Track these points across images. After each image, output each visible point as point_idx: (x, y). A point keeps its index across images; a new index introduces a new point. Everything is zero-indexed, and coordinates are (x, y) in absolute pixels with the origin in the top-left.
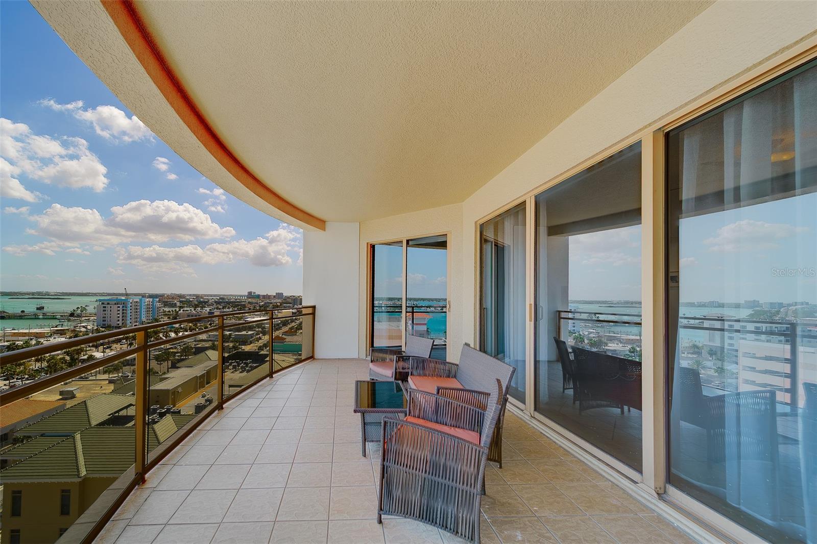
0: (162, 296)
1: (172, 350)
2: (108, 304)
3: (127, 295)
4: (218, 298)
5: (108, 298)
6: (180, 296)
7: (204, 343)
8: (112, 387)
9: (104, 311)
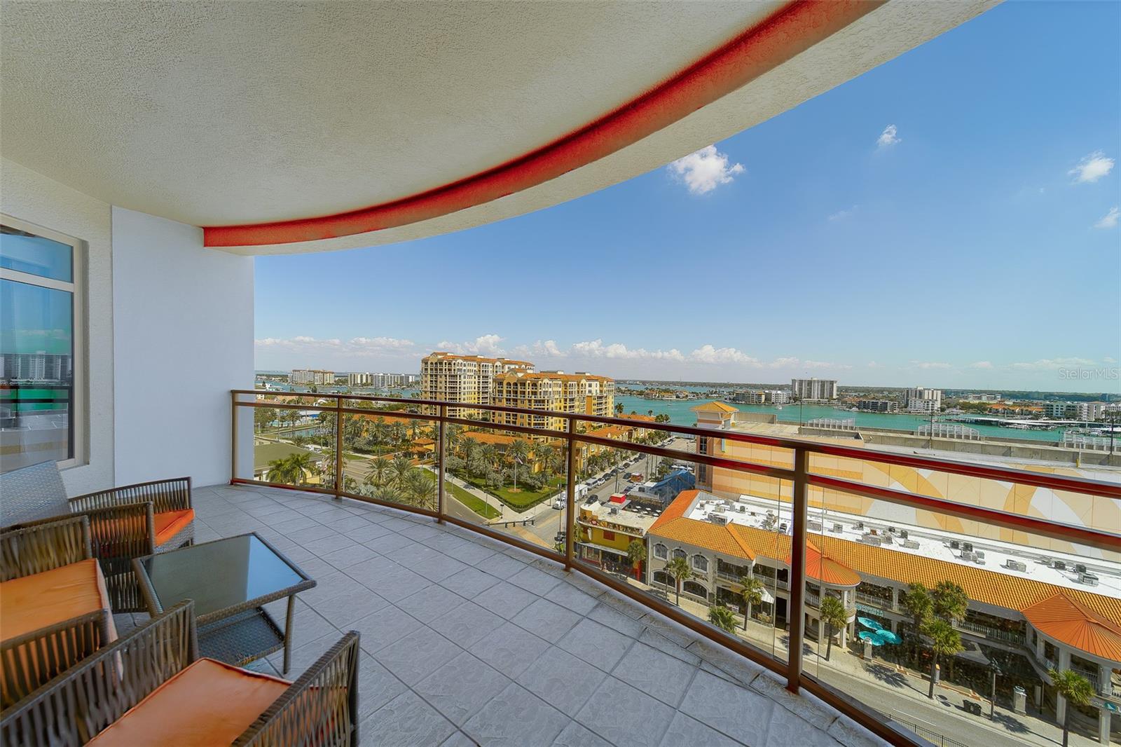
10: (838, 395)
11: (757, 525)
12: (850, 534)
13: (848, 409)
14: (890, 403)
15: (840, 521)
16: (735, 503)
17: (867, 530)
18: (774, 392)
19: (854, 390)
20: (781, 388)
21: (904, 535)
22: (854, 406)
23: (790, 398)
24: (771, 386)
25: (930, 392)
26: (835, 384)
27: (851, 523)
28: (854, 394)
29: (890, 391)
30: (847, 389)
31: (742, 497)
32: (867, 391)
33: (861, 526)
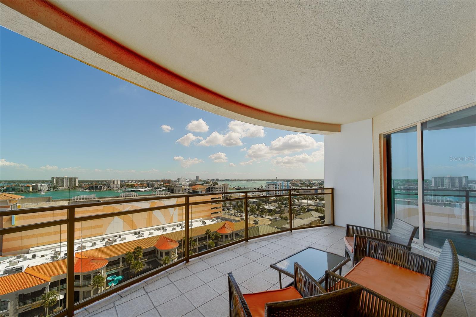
0: (292, 180)
1: (295, 209)
2: (270, 184)
3: (277, 180)
4: (321, 181)
5: (271, 181)
6: (300, 181)
7: (312, 207)
8: (270, 222)
9: (269, 187)
10: (79, 184)
11: (49, 261)
12: (100, 245)
13: (84, 190)
14: (103, 186)
15: (94, 241)
16: (26, 255)
17: (106, 240)
18: (39, 185)
19: (85, 181)
20: (43, 182)
21: (120, 236)
22: (87, 189)
23: (51, 187)
24: (35, 181)
25: (117, 181)
26: (77, 179)
27: (99, 240)
28: (86, 183)
29: (102, 181)
30: (82, 181)
31: (31, 249)
32: (92, 182)
33: (104, 239)
